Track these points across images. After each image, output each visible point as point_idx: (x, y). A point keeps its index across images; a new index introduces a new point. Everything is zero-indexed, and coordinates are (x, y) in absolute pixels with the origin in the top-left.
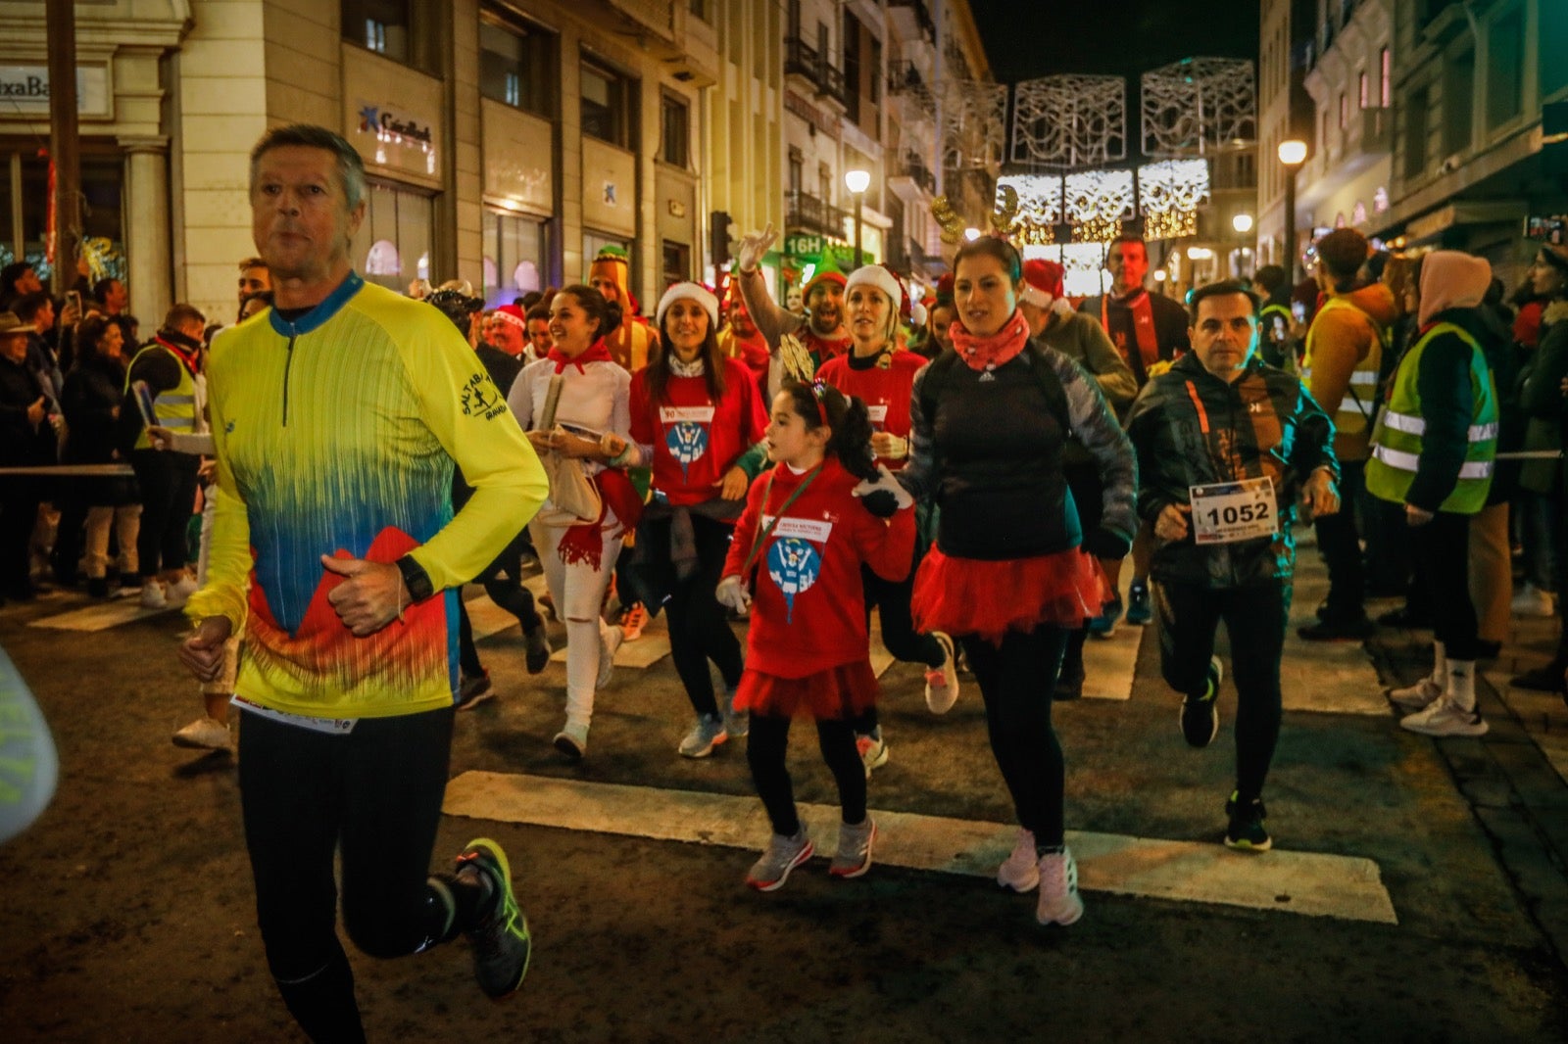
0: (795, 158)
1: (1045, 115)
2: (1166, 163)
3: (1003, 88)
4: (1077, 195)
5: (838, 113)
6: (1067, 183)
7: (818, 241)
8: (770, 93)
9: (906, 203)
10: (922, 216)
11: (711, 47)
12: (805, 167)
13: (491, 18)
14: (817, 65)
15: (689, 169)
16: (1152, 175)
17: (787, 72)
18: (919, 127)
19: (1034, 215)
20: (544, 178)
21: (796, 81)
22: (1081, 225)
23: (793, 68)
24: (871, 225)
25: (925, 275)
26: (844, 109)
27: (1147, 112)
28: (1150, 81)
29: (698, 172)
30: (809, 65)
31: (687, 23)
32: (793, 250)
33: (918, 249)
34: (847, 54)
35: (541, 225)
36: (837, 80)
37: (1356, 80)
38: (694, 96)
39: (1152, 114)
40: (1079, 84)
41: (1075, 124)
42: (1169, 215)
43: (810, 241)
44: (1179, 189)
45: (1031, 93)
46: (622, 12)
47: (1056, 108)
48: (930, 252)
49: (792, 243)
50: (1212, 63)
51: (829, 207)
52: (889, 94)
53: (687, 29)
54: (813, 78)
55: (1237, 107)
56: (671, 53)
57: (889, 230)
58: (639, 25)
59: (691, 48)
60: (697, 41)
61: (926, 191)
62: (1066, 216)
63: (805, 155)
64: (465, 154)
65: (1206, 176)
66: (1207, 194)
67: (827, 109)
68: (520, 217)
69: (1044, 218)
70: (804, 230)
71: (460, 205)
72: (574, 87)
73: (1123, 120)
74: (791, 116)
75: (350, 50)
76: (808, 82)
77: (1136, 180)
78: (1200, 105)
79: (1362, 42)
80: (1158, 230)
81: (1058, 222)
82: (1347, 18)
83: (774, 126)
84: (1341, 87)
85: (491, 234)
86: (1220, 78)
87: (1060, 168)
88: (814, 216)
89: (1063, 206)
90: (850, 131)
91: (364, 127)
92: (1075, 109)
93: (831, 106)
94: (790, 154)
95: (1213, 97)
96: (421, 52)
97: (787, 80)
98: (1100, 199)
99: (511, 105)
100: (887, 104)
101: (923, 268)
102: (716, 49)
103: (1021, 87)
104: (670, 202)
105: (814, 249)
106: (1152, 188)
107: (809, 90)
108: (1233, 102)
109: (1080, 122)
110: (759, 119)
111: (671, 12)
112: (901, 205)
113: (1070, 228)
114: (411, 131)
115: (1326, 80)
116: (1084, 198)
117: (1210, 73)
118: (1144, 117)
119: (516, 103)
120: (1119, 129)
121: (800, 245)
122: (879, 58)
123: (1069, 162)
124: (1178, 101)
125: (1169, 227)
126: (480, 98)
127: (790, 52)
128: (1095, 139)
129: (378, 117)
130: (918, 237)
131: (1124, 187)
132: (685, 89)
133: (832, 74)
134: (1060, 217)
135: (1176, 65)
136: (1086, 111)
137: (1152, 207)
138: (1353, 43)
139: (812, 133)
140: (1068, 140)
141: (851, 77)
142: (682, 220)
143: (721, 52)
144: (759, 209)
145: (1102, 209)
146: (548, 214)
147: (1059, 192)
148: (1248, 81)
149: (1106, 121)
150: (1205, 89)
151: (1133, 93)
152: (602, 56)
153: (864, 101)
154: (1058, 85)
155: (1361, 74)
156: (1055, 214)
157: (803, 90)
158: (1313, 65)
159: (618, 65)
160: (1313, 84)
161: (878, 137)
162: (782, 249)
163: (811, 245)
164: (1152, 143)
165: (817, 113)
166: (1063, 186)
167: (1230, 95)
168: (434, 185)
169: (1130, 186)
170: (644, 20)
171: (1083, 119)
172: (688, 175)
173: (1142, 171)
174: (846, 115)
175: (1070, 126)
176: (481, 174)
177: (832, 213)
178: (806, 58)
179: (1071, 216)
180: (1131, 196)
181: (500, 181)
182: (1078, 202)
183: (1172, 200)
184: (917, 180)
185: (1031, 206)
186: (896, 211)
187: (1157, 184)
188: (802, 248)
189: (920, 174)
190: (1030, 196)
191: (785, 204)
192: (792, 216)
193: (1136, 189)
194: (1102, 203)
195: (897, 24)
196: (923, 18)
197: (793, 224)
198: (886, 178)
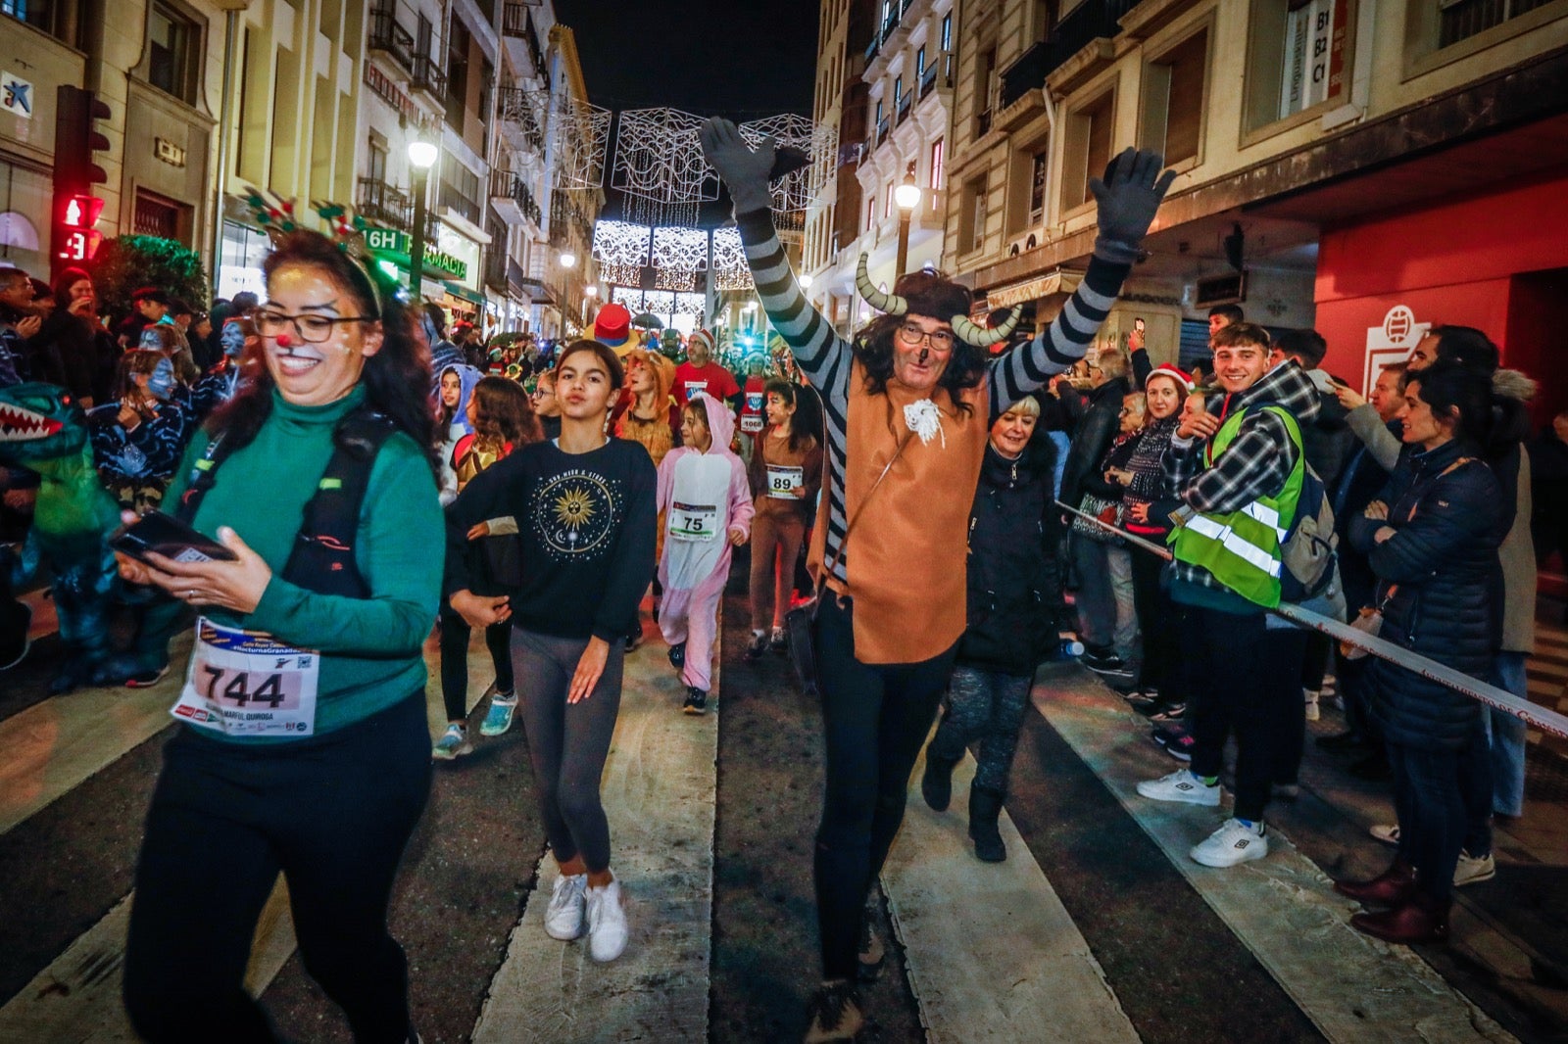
0: (376, 143)
1: (646, 147)
3: (607, 112)
4: (663, 245)
5: (437, 114)
6: (655, 234)
7: (394, 235)
8: (345, 62)
9: (511, 226)
10: (526, 243)
12: (390, 158)
14: (412, 55)
15: (200, 107)
16: (723, 237)
17: (370, 47)
18: (530, 158)
19: (624, 257)
21: (382, 58)
22: (663, 273)
23: (380, 44)
24: (472, 239)
25: (524, 296)
26: (444, 111)
29: (217, 117)
30: (404, 50)
33: (517, 269)
34: (452, 59)
36: (438, 80)
38: (218, 22)
40: (681, 121)
41: (673, 162)
43: (385, 234)
45: (633, 123)
47: (657, 143)
48: (532, 275)
49: (364, 233)
50: (804, 121)
52: (498, 118)
54: (408, 66)
57: (488, 245)
61: (531, 219)
62: (652, 262)
63: (391, 144)
67: (423, 104)
69: (634, 260)
70: (379, 222)
74: (375, 97)
76: (399, 65)
77: (710, 238)
81: (645, 266)
82: (903, 115)
83: (348, 101)
84: (890, 176)
87: (650, 220)
88: (397, 212)
89: (650, 253)
90: (450, 133)
92: (675, 147)
93: (429, 104)
94: (371, 138)
97: (370, 54)
98: (681, 251)
100: (495, 127)
101: (521, 288)
103: (625, 115)
104: (157, 140)
105: (388, 244)
106: (722, 248)
107: (399, 77)
109: (678, 160)
110: (324, 86)
112: (506, 229)
113: (653, 274)
115: (875, 170)
116: (669, 248)
121: (372, 239)
122: (489, 78)
127: (378, 26)
128: (692, 179)
130: (521, 261)
131: (701, 244)
133: (433, 71)
134: (647, 262)
138: (905, 139)
139: (402, 122)
141: (456, 84)
142: (183, 170)
145: (682, 259)
147: (648, 240)
153: (469, 114)
154: (660, 117)
156: (643, 259)
157: (393, 72)
158: (864, 158)
160: (861, 174)
161: (484, 156)
163: (385, 239)
165: (411, 104)
166: (652, 236)
169: (706, 243)
171: (681, 158)
172: (197, 114)
174: (446, 119)
178: (401, 42)
179: (656, 262)
180: (706, 252)
182: (663, 251)
183: (738, 260)
184: (520, 206)
185: (623, 249)
186: (498, 230)
187: (727, 245)
188: (375, 242)
189: (527, 204)
190: (625, 240)
191: (358, 190)
192: (369, 206)
193: (710, 246)
194: (682, 255)
195: (513, 58)
196: (541, 68)
197: (368, 215)
198: (491, 197)
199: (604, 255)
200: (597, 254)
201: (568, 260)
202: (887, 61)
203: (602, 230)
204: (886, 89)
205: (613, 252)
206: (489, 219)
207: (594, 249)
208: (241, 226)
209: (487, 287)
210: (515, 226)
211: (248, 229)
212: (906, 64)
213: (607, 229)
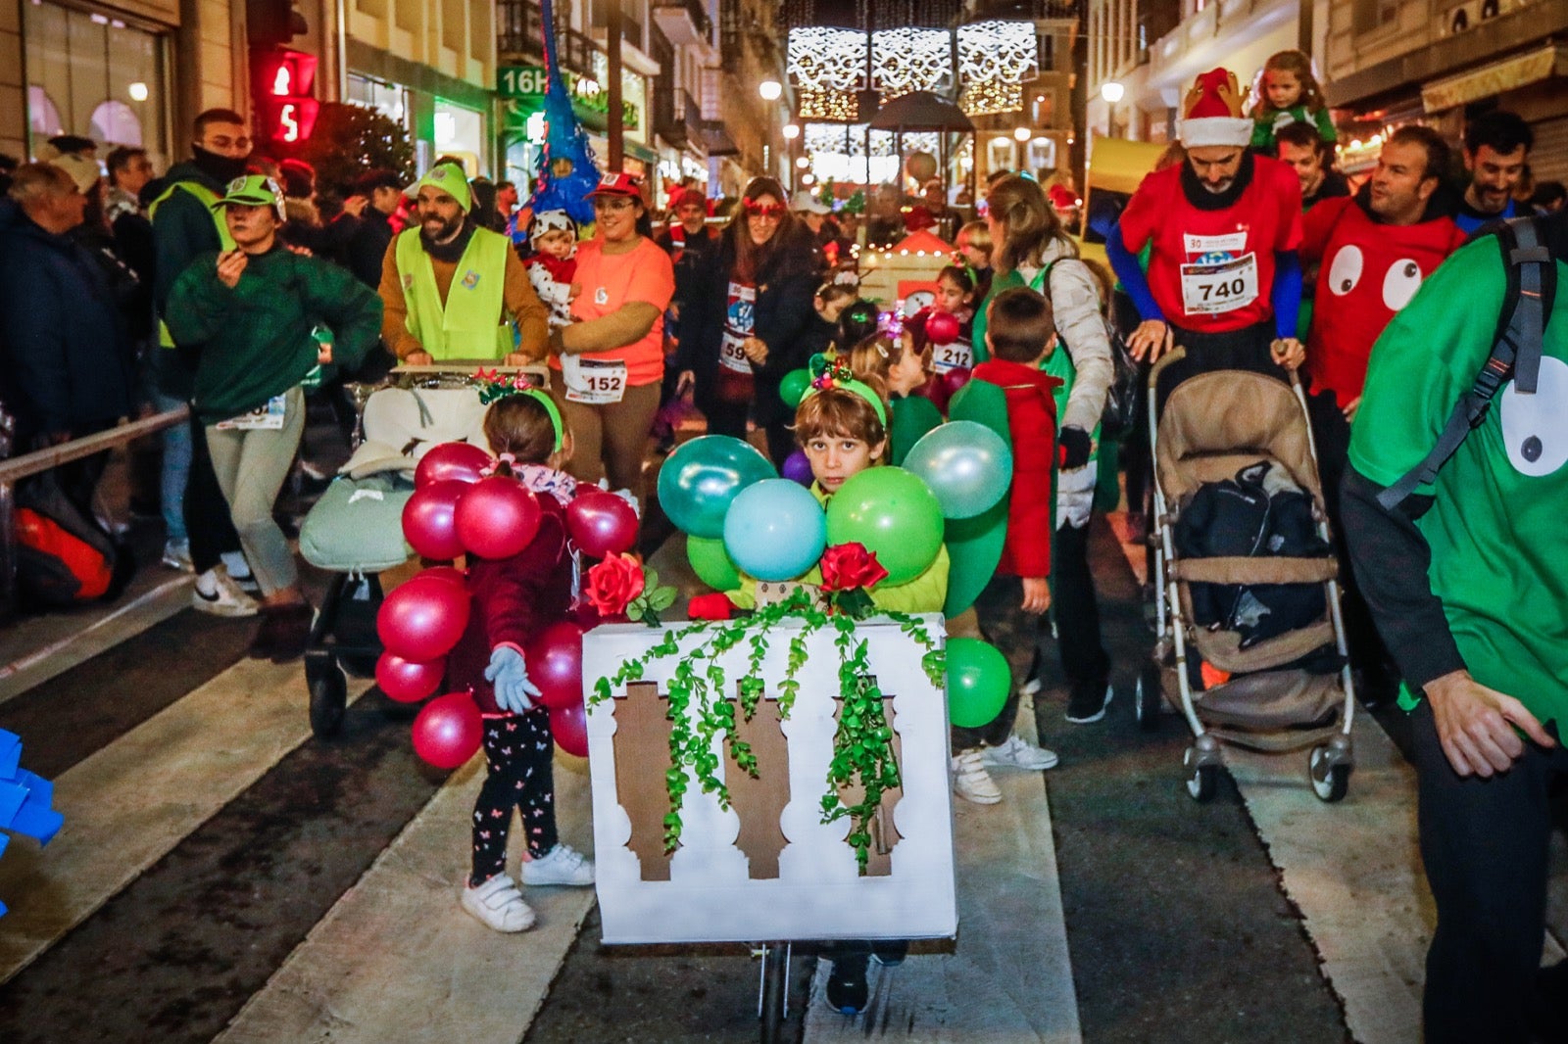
2: (988, 24)
4: (884, 60)
6: (874, 42)
9: (677, 47)
10: (696, 69)
16: (976, 37)
19: (834, 77)
24: (633, 70)
25: (702, 145)
32: (511, 89)
33: (694, 109)
42: (992, 86)
44: (1002, 56)
48: (705, 116)
49: (510, 76)
51: (570, 32)
57: (655, 77)
61: (703, 38)
62: (873, 81)
65: (1033, 43)
66: (1035, 64)
69: (846, 82)
70: (529, 58)
80: (981, 103)
81: (863, 89)
87: (863, 21)
88: (546, 40)
89: (869, 68)
98: (913, 62)
101: (698, 134)
112: (672, 52)
113: (877, 97)
116: (895, 60)
121: (522, 81)
125: (992, 101)
131: (941, 50)
134: (865, 81)
137: (972, 75)
144: (451, 15)
145: (914, 75)
147: (864, 51)
156: (858, 77)
162: (493, 87)
166: (869, 44)
169: (947, 49)
173: (960, 33)
177: (576, 42)
179: (878, 84)
180: (948, 61)
182: (886, 65)
183: (996, 70)
184: (690, 16)
185: (829, 66)
186: (664, 55)
187: (979, 49)
188: (526, 85)
189: (698, 14)
190: (830, 54)
191: (497, 15)
192: (510, 35)
193: (954, 54)
194: (915, 68)
197: (511, 48)
198: (652, 8)
199: (804, 79)
200: (794, 78)
203: (800, 41)
205: (816, 73)
206: (653, 41)
207: (789, 71)
208: (367, 80)
209: (657, 137)
210: (683, 47)
211: (375, 82)
213: (805, 40)
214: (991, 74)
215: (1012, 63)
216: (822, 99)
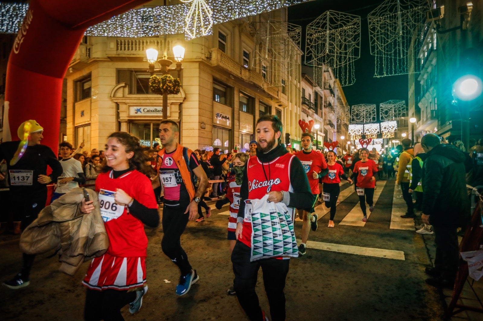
1: (358, 112)
2: (387, 122)
3: (349, 107)
4: (367, 129)
5: (313, 112)
8: (298, 108)
9: (328, 131)
10: (332, 133)
11: (286, 99)
13: (241, 95)
16: (383, 124)
17: (302, 104)
18: (331, 115)
19: (357, 133)
20: (252, 126)
21: (304, 106)
22: (367, 135)
23: (303, 103)
24: (321, 136)
26: (314, 111)
27: (381, 111)
28: (381, 105)
30: (307, 102)
31: (281, 94)
33: (330, 140)
34: (315, 100)
35: (251, 136)
36: (313, 105)
37: (429, 104)
38: (282, 109)
39: (382, 112)
40: (366, 106)
41: (365, 114)
42: (388, 133)
44: (390, 127)
45: (355, 108)
46: (268, 93)
47: (361, 111)
50: (396, 101)
52: (324, 108)
53: (281, 96)
54: (308, 105)
55: (401, 110)
56: (278, 101)
57: (324, 136)
58: (271, 96)
59: (282, 100)
60: (283, 98)
61: (333, 128)
64: (236, 122)
65: (396, 124)
66: (397, 128)
67: (311, 111)
68: (247, 134)
69: (359, 134)
71: (235, 132)
72: (258, 108)
73: (376, 113)
74: (303, 113)
75: (214, 102)
76: (306, 106)
77: (380, 125)
78: (393, 110)
79: (430, 96)
80: (386, 136)
81: (363, 135)
82: (427, 90)
83: (299, 115)
84: (426, 105)
85: (240, 137)
86: (397, 104)
87: (362, 123)
89: (363, 131)
90: (316, 116)
91: (217, 117)
92: (365, 111)
93: (312, 111)
95: (396, 108)
96: (228, 102)
97: (302, 106)
98: (372, 130)
99: (244, 112)
100: (324, 110)
102: (287, 99)
103: (353, 107)
106: (383, 128)
107: (307, 108)
108: (401, 109)
109: (366, 114)
110: (296, 114)
111: (278, 93)
112: (327, 131)
113: (365, 136)
114: (226, 118)
115: (422, 104)
117: (395, 103)
118: (380, 113)
119: (245, 111)
120: (375, 115)
122: (322, 100)
123: (364, 122)
124: (388, 109)
125: (388, 135)
126: (239, 111)
127: (303, 100)
128: (369, 117)
129: (219, 115)
130: (331, 138)
131: (377, 127)
132: (280, 108)
133: (312, 104)
135: (387, 102)
136: (367, 111)
137: (384, 131)
138: (428, 96)
139: (307, 116)
140: (363, 117)
141: (316, 105)
143: (288, 100)
144: (296, 132)
145: (372, 132)
146: (252, 134)
147: (362, 128)
148: (404, 105)
149: (372, 114)
150: (394, 107)
151: (378, 108)
152: (263, 102)
153: (319, 109)
154: (361, 106)
155: (431, 103)
156: (362, 133)
157: (306, 107)
158: (420, 101)
159: (267, 104)
160: (420, 105)
161: (322, 117)
164: (382, 118)
165: (309, 112)
166: (364, 127)
167: (400, 108)
168: (230, 128)
169: (379, 127)
170: (272, 95)
171: (367, 113)
173: (381, 123)
174: (315, 113)
175: (364, 114)
176: (239, 126)
178: (306, 101)
179: (365, 133)
180: (379, 129)
181: (243, 127)
182: (367, 130)
183: (388, 130)
184: (330, 126)
185: (356, 131)
187: (385, 126)
189: (331, 125)
190: (356, 129)
195: (326, 93)
196: (332, 92)
198: (324, 125)
199: (351, 133)
200: (350, 133)
201: (343, 138)
202: (423, 75)
204: (424, 82)
205: (354, 132)
206: (324, 131)
207: (349, 132)
212: (428, 76)
213: (351, 127)
214: (387, 131)
215: (392, 129)
216: (355, 137)
